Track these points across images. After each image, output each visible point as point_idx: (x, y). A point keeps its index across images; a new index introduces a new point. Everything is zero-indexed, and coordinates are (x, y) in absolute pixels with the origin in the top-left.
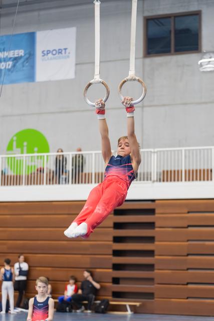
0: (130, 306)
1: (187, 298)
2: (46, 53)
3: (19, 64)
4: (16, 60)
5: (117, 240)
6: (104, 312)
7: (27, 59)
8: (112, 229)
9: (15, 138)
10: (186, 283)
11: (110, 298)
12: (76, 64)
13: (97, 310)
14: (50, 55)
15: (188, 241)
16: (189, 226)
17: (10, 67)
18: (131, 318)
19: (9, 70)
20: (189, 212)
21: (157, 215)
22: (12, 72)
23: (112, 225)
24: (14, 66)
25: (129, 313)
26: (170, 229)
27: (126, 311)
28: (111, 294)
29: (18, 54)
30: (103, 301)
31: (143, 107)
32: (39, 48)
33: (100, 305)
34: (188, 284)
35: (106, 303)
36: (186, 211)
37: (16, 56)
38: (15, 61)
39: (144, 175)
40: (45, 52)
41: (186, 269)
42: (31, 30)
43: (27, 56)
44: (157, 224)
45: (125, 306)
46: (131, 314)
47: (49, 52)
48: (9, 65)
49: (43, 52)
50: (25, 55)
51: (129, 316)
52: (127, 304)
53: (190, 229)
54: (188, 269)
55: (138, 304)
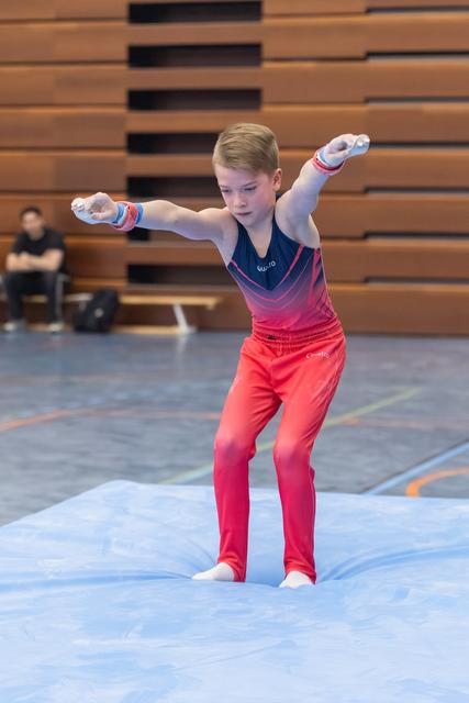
0: (186, 308)
1: (367, 280)
5: (141, 100)
6: (103, 327)
8: (123, 68)
10: (360, 233)
11: (121, 284)
13: (82, 324)
15: (367, 100)
16: (370, 54)
18: (190, 346)
20: (369, 11)
21: (267, 22)
23: (123, 54)
25: (183, 329)
26: (310, 65)
27: (173, 322)
28: (122, 271)
30: (100, 295)
33: (91, 306)
34: (366, 236)
35: (109, 299)
36: (361, 6)
41: (360, 187)
44: (267, 51)
45: (169, 309)
46: (191, 334)
51: (183, 341)
52: (177, 302)
53: (374, 63)
54: (367, 190)
55: (209, 302)
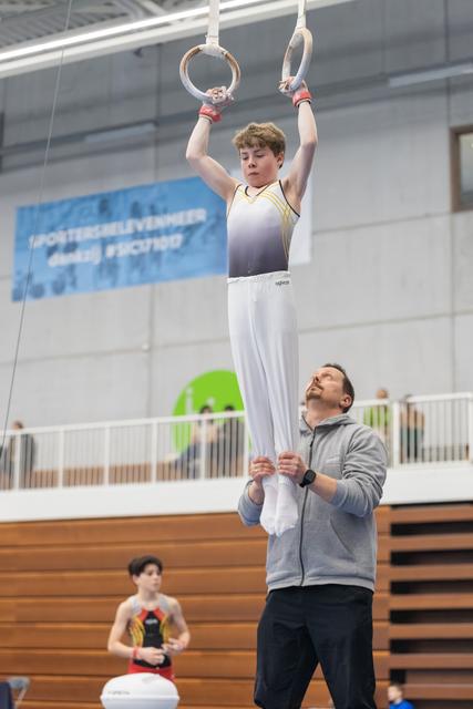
3: (197, 238)
4: (189, 230)
7: (213, 228)
9: (190, 391)
12: (314, 233)
17: (178, 245)
19: (176, 251)
22: (183, 255)
24: (186, 242)
29: (194, 218)
31: (453, 315)
37: (190, 222)
38: (187, 234)
39: (453, 450)
43: (212, 221)
48: (175, 241)
50: (208, 218)
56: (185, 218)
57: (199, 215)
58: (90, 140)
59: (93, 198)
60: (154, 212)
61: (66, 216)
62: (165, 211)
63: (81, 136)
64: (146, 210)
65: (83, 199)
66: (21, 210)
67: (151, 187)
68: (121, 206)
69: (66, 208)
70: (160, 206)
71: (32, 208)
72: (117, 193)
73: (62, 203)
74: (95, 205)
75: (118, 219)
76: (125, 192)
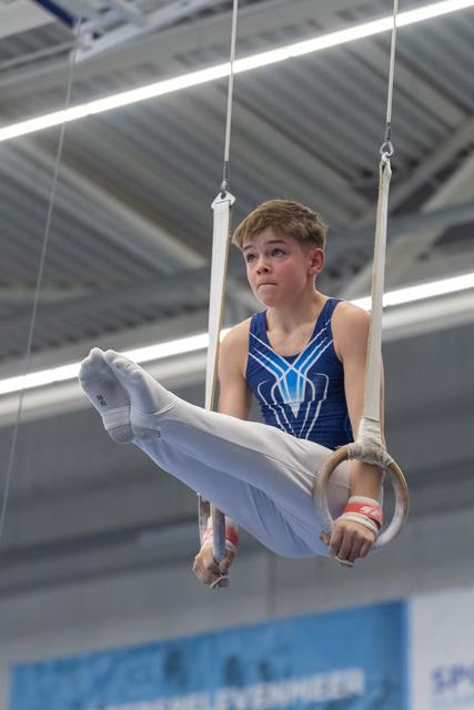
2: (447, 679)
7: (377, 705)
14: (464, 687)
32: (422, 662)
40: (446, 676)
42: (389, 593)
43: (376, 693)
47: (458, 673)
49: (437, 675)
50: (369, 686)
56: (325, 687)
57: (351, 681)
58: (148, 540)
59: (152, 648)
60: (267, 674)
61: (101, 683)
62: (288, 674)
63: (129, 534)
64: (252, 672)
65: (136, 651)
66: (20, 670)
67: (260, 628)
68: (204, 664)
69: (102, 666)
70: (278, 663)
71: (39, 668)
72: (198, 640)
73: (95, 658)
74: (156, 662)
75: (199, 688)
76: (212, 637)
